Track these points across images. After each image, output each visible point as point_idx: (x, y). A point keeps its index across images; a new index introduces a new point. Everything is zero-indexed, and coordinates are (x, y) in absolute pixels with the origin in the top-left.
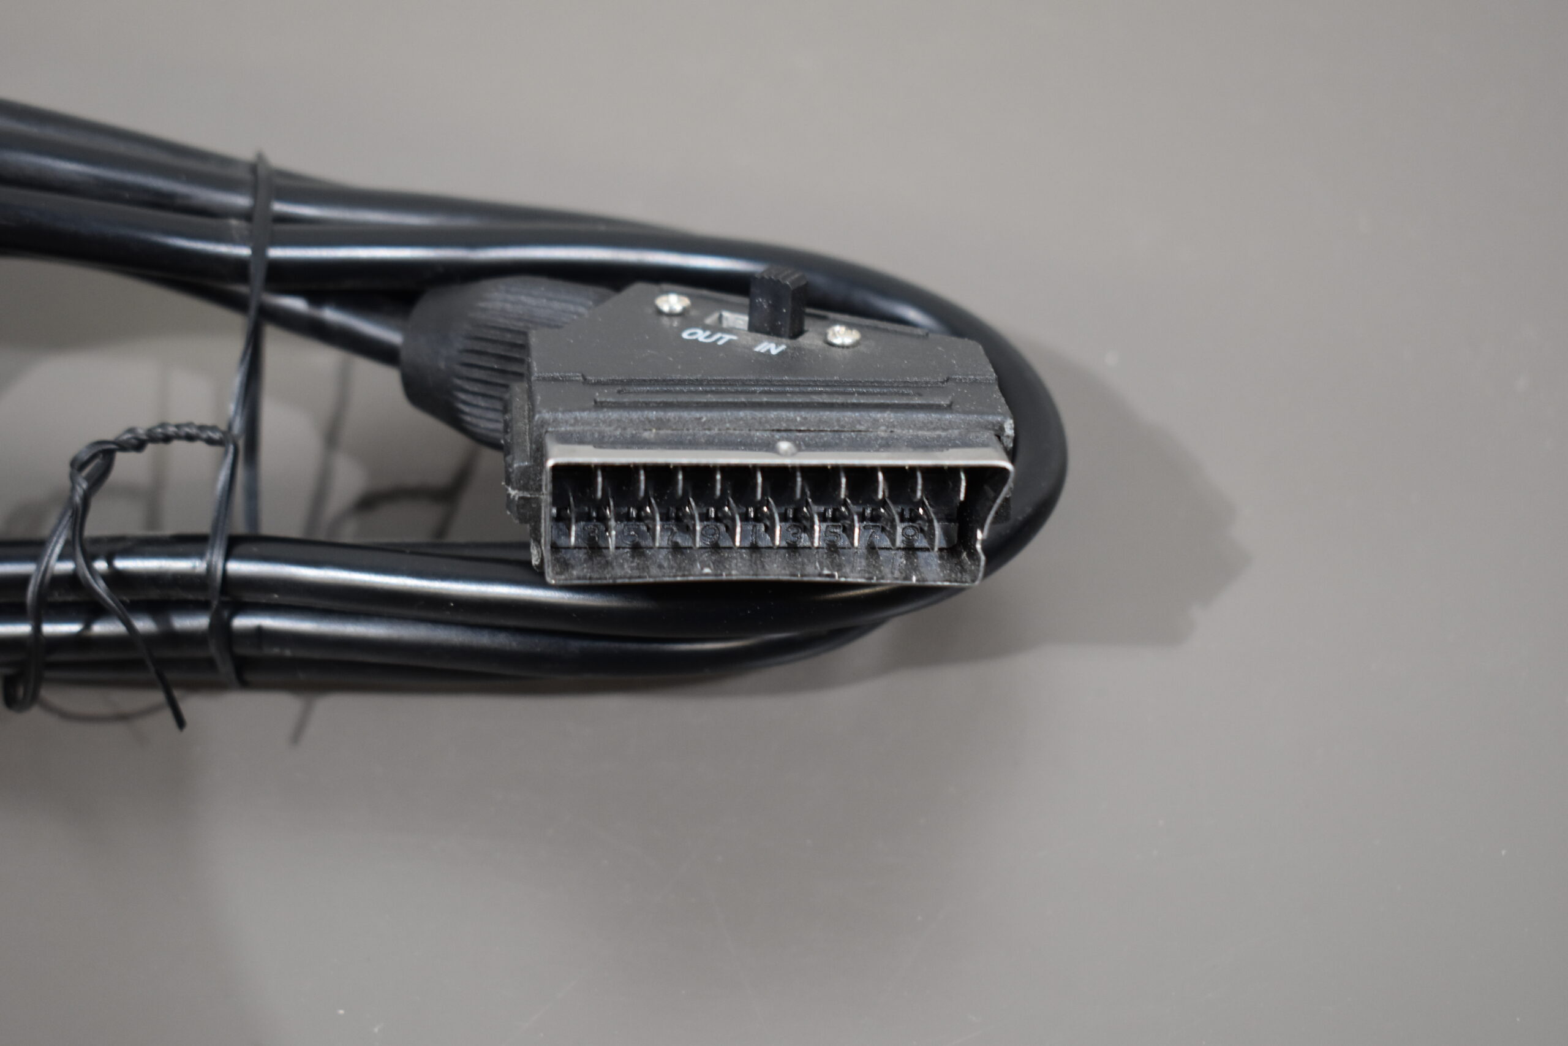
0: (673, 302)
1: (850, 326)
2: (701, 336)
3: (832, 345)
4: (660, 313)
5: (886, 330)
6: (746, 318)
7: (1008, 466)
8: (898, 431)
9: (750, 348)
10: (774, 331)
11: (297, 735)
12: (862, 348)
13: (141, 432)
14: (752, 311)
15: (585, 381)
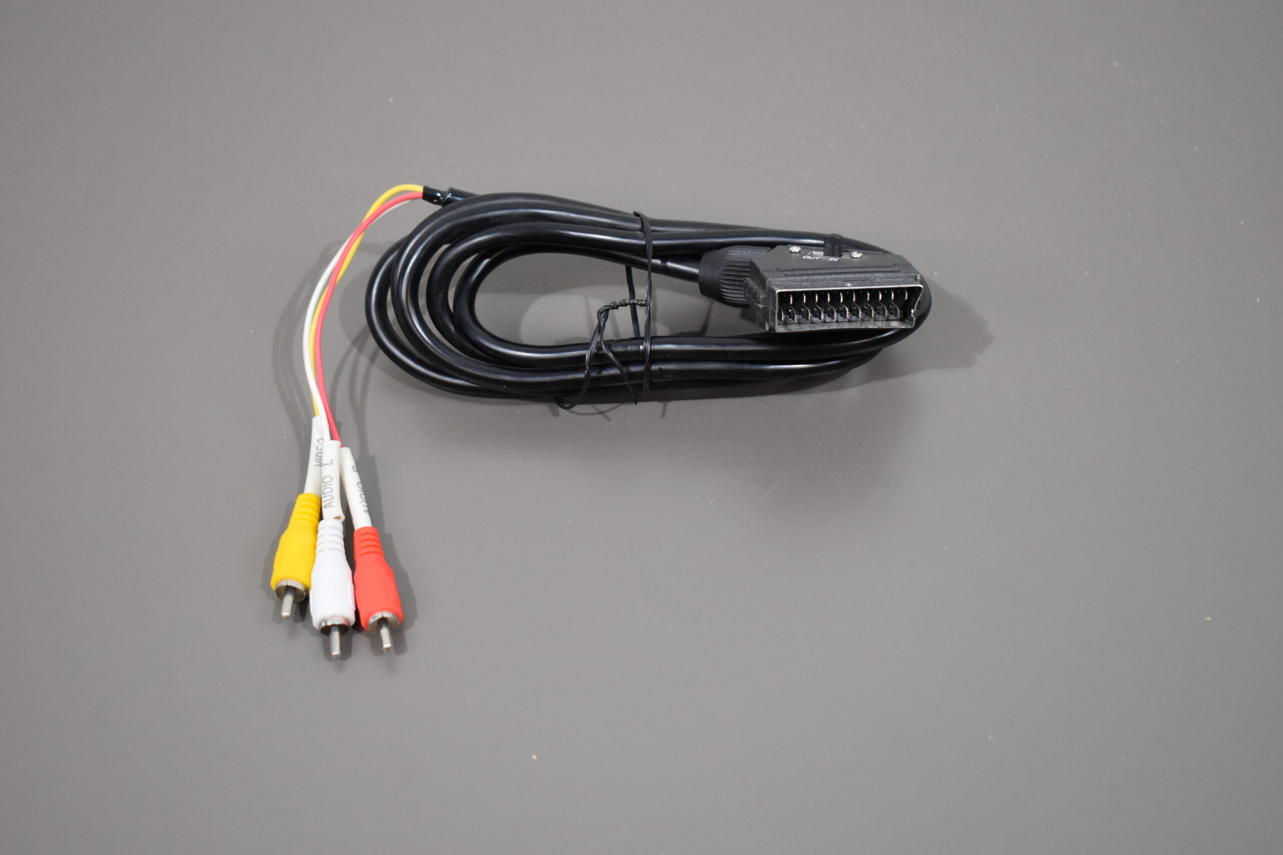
0: (796, 249)
1: (859, 252)
2: (809, 258)
3: (854, 258)
4: (792, 252)
5: (869, 253)
6: (823, 253)
7: (921, 286)
8: (883, 280)
9: (828, 260)
10: (833, 255)
11: (663, 415)
12: (863, 258)
13: (618, 302)
14: (824, 251)
15: (778, 270)
